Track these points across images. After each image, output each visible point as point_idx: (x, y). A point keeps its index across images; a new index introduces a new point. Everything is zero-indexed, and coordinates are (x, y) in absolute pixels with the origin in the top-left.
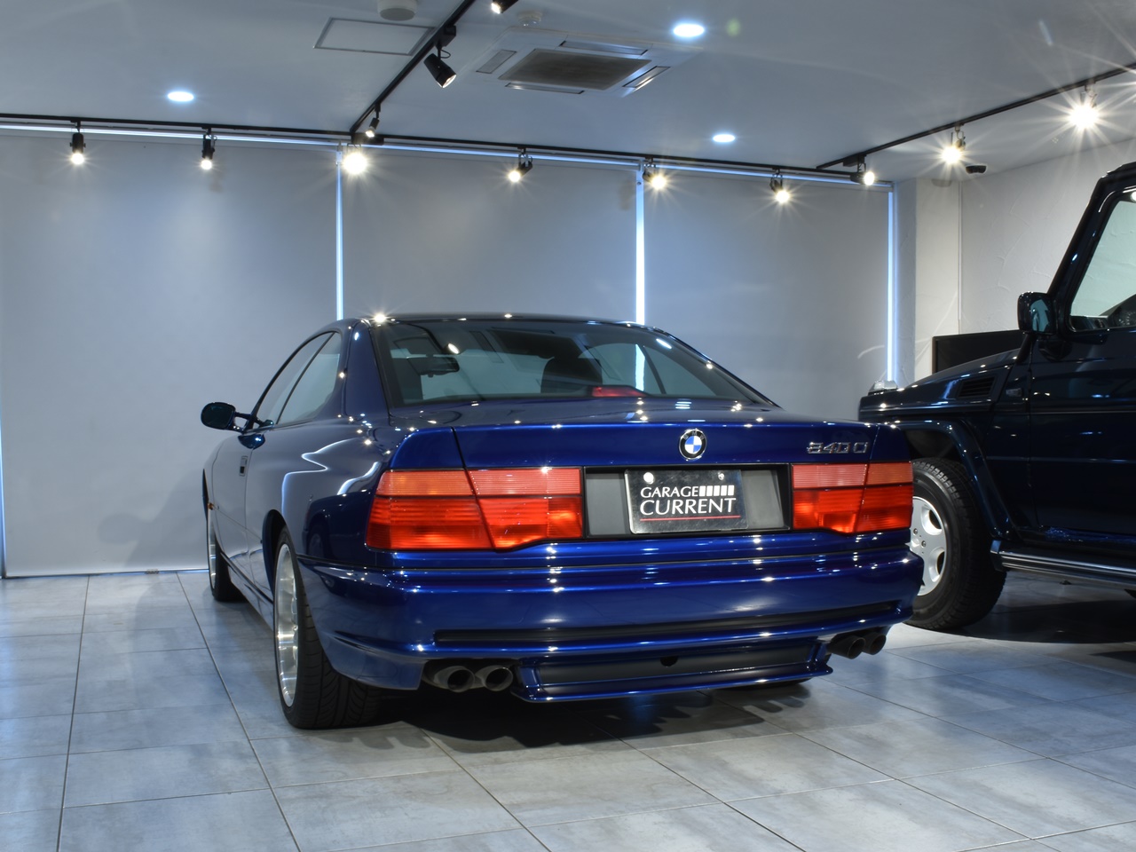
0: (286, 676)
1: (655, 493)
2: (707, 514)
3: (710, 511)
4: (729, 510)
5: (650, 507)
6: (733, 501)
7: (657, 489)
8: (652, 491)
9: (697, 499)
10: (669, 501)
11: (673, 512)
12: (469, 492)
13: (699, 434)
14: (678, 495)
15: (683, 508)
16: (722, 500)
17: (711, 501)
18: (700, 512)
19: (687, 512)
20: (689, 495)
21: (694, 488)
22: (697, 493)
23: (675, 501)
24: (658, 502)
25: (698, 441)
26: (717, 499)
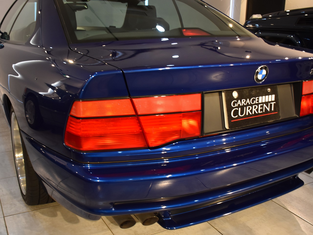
0: (21, 177)
1: (238, 103)
2: (263, 113)
3: (264, 111)
4: (273, 110)
5: (236, 113)
6: (274, 104)
7: (239, 101)
8: (237, 103)
9: (258, 104)
10: (245, 108)
11: (247, 114)
12: (133, 113)
13: (265, 68)
14: (249, 104)
15: (251, 111)
16: (269, 104)
17: (265, 105)
18: (259, 112)
19: (253, 113)
20: (254, 103)
21: (256, 98)
22: (258, 101)
23: (248, 107)
24: (240, 109)
25: (264, 72)
26: (267, 103)
